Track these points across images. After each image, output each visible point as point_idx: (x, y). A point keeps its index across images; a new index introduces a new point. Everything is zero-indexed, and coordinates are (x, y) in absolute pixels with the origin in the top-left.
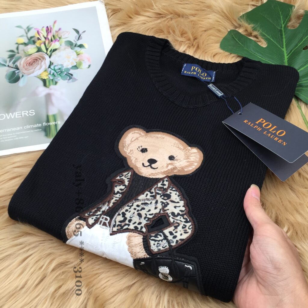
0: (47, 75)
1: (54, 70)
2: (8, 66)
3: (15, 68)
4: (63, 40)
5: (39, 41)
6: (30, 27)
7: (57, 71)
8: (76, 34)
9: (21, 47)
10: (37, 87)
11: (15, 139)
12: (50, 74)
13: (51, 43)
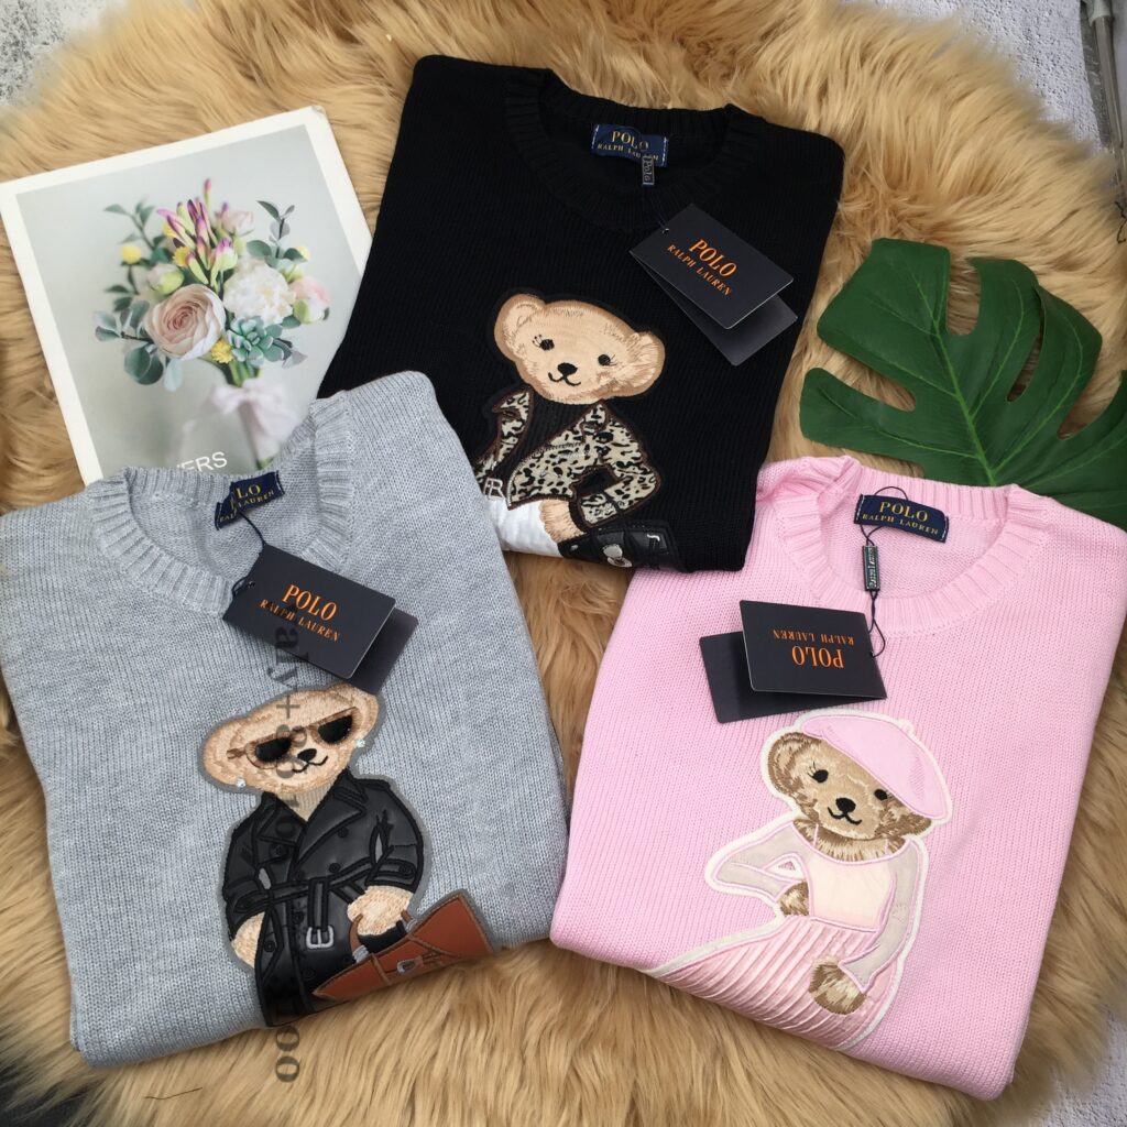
0: (229, 352)
1: (242, 334)
2: (123, 334)
3: (140, 339)
4: (243, 241)
5: (178, 250)
6: (146, 206)
7: (251, 336)
8: (271, 219)
9: (138, 272)
10: (213, 389)
12: (234, 347)
13: (213, 254)
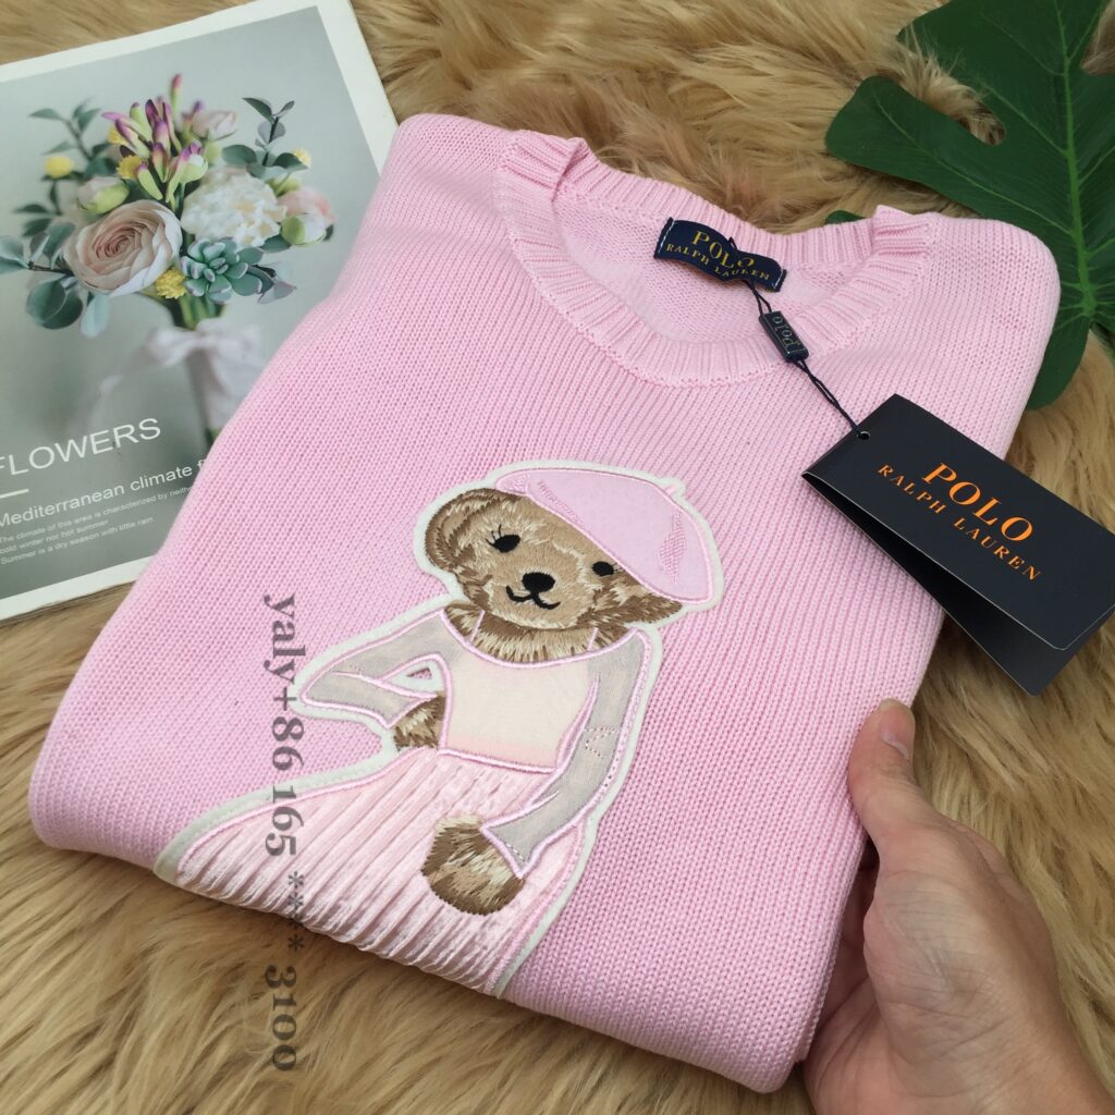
0: (181, 284)
1: (203, 260)
2: (31, 265)
3: (55, 271)
4: (218, 146)
5: (126, 159)
6: (87, 109)
7: (215, 264)
8: (261, 119)
9: (66, 190)
10: (152, 333)
11: (104, 533)
12: (190, 278)
13: (173, 163)
